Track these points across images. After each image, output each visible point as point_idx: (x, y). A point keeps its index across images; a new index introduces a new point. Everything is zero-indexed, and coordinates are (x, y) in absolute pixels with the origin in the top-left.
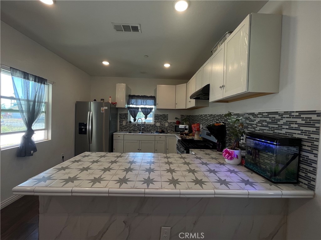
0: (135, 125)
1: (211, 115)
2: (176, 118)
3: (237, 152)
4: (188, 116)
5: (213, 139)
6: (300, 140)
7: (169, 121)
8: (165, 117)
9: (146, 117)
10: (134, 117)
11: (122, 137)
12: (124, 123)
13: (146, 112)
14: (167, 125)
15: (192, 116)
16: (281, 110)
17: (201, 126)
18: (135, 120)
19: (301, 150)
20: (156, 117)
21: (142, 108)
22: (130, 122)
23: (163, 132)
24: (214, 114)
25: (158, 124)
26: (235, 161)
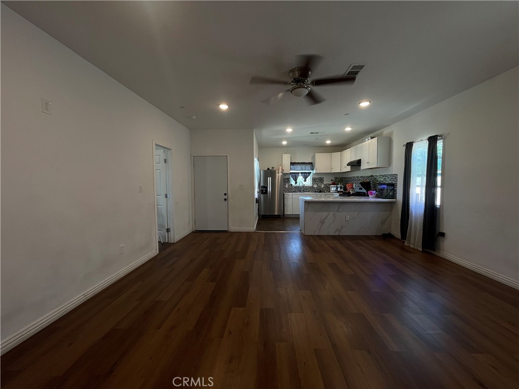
0: (296, 187)
1: (362, 177)
2: (332, 180)
3: (374, 192)
4: (341, 178)
5: (364, 191)
6: (394, 184)
7: (325, 183)
8: (321, 180)
9: (305, 181)
10: (296, 180)
11: (291, 196)
12: (287, 186)
13: (306, 176)
14: (323, 186)
15: (345, 178)
16: (390, 174)
17: (354, 185)
18: (296, 183)
19: (394, 187)
20: (314, 180)
21: (301, 173)
22: (291, 185)
23: (320, 192)
24: (363, 175)
25: (315, 186)
26: (374, 195)
